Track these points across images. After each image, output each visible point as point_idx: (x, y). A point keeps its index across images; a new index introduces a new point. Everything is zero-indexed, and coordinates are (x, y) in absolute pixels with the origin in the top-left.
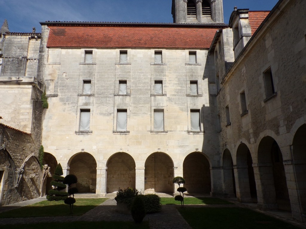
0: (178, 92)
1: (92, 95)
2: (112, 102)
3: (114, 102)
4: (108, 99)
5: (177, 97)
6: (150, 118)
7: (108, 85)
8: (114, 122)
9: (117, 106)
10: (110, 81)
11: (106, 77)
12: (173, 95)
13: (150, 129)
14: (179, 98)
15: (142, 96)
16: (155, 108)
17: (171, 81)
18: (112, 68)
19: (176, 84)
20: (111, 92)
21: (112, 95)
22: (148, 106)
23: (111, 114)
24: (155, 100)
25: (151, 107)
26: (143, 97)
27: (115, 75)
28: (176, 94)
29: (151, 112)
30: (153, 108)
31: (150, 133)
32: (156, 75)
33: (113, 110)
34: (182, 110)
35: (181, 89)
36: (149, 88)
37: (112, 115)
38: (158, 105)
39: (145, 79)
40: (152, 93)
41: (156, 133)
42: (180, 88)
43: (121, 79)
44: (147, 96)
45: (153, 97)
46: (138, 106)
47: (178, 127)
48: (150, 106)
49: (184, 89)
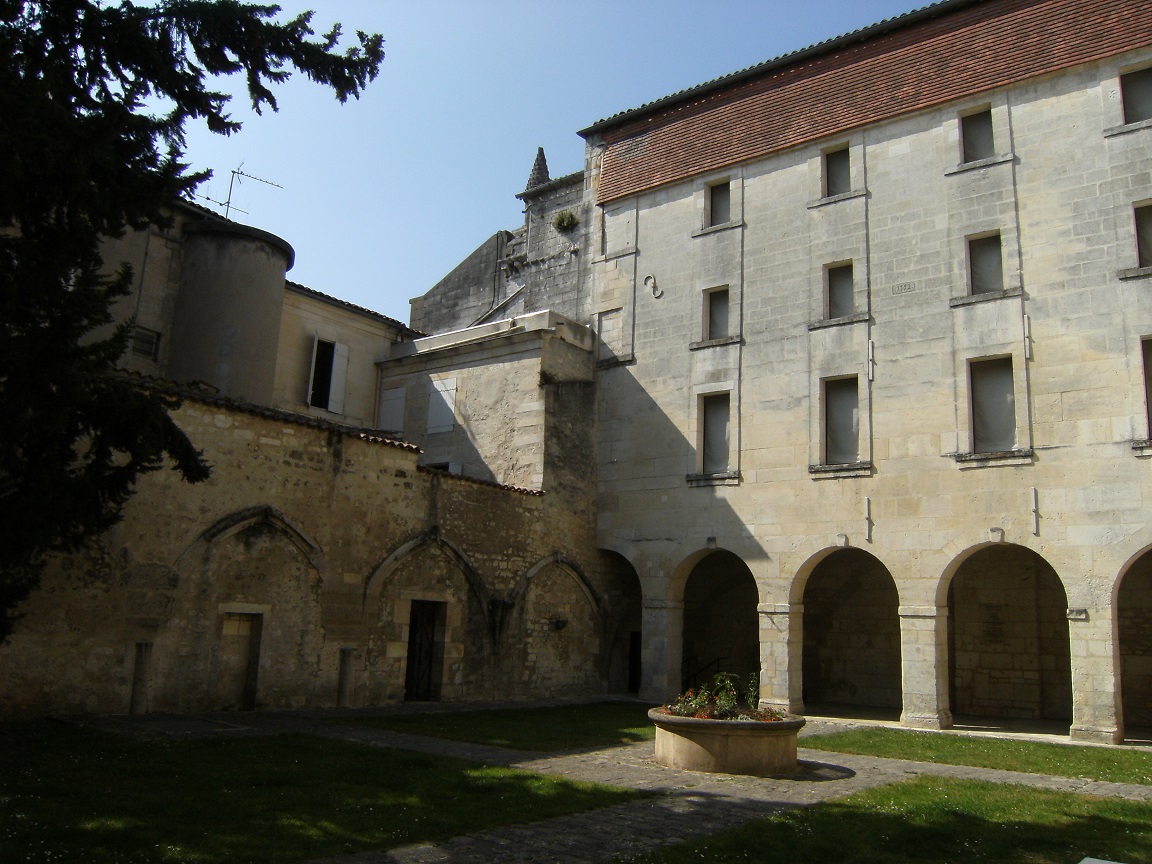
0: (1074, 269)
1: (732, 339)
2: (802, 355)
3: (810, 354)
4: (787, 345)
5: (1073, 291)
6: (952, 399)
7: (786, 293)
8: (813, 432)
9: (822, 369)
10: (792, 276)
11: (777, 263)
12: (1052, 286)
13: (952, 450)
14: (1081, 294)
15: (914, 313)
16: (972, 355)
17: (1038, 224)
18: (798, 223)
19: (1065, 233)
20: (799, 316)
21: (803, 329)
22: (942, 348)
23: (799, 401)
24: (969, 322)
25: (954, 353)
26: (922, 318)
27: (809, 251)
28: (1064, 277)
29: (954, 375)
30: (965, 356)
31: (955, 466)
32: (969, 213)
33: (807, 384)
34: (1099, 346)
35: (1090, 252)
36: (944, 273)
37: (805, 403)
38: (988, 342)
39: (924, 239)
40: (955, 295)
41: (980, 464)
42: (1082, 247)
43: (828, 260)
44: (937, 311)
45: (960, 312)
46: (899, 357)
47: (1084, 425)
48: (948, 349)
49: (1105, 247)
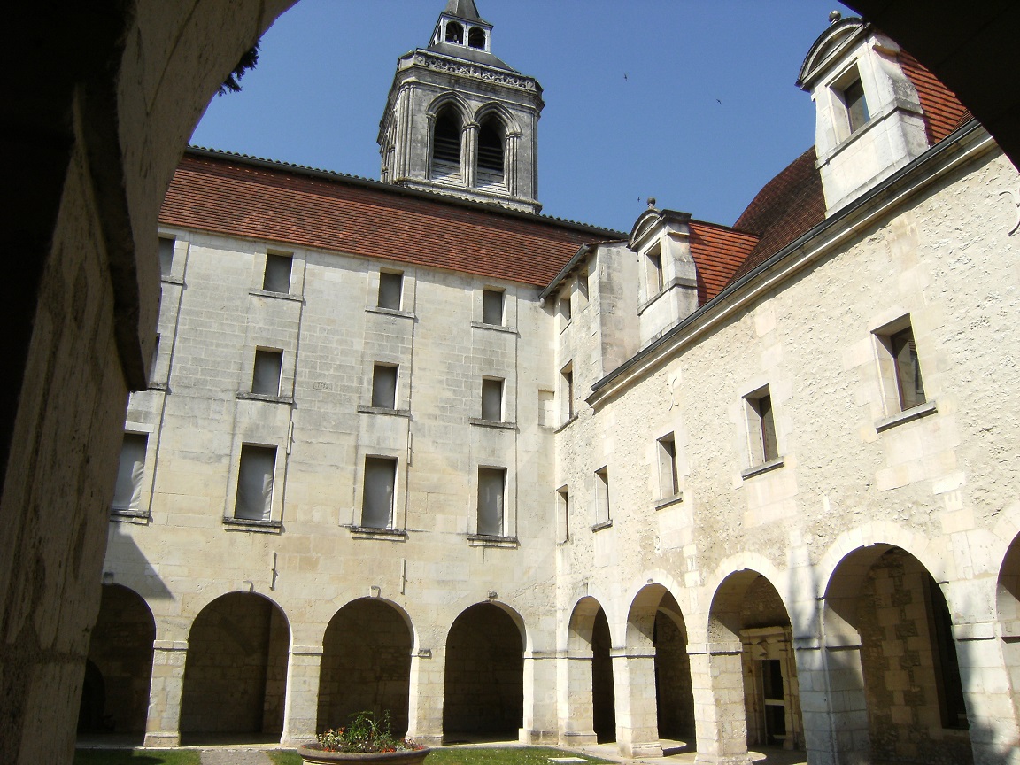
0: (443, 409)
1: (158, 385)
2: (227, 418)
3: (235, 419)
4: (213, 406)
5: (442, 423)
6: (351, 482)
7: (218, 359)
8: (230, 488)
9: (245, 435)
10: (226, 346)
11: (212, 330)
12: (429, 416)
13: (348, 522)
14: (446, 427)
15: (328, 408)
16: (371, 452)
17: (424, 369)
18: (238, 303)
19: (441, 382)
20: (229, 382)
21: (231, 396)
22: (349, 442)
23: (219, 458)
24: (371, 426)
25: (357, 448)
26: (335, 414)
27: (245, 330)
28: (437, 412)
29: (356, 464)
30: (364, 452)
31: (347, 531)
32: (379, 345)
33: (229, 444)
34: (454, 466)
35: (455, 399)
36: (355, 384)
37: (225, 461)
38: (382, 445)
39: (343, 353)
40: (362, 403)
41: (368, 536)
42: (449, 395)
43: (263, 344)
44: (347, 411)
45: (365, 417)
46: (313, 440)
47: (439, 517)
48: (353, 443)
49: (464, 399)
